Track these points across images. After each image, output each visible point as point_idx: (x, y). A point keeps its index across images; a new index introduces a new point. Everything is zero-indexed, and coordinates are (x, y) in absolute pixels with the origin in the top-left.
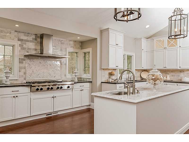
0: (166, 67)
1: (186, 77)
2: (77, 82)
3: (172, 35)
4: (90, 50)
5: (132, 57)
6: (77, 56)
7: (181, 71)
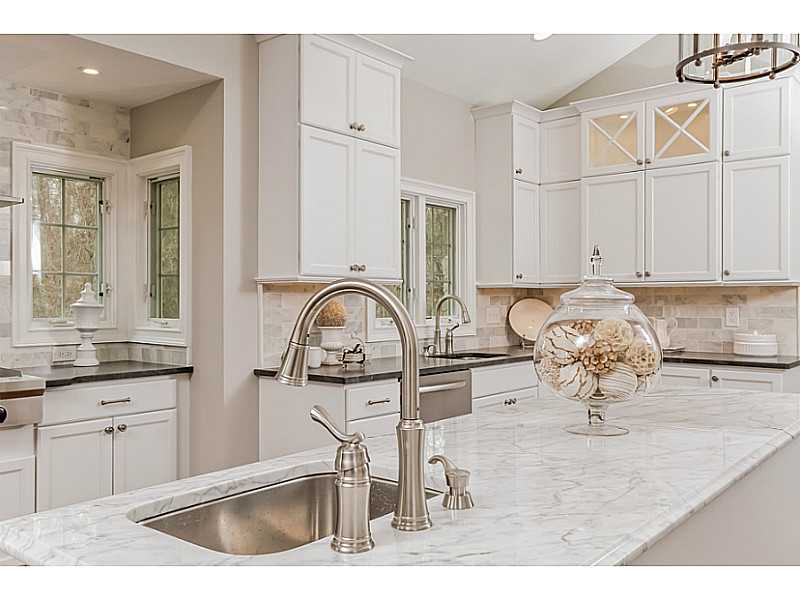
0: (647, 275)
1: (756, 333)
2: (93, 372)
3: (700, 51)
4: (178, 159)
5: (458, 212)
6: (101, 202)
7: (731, 297)
